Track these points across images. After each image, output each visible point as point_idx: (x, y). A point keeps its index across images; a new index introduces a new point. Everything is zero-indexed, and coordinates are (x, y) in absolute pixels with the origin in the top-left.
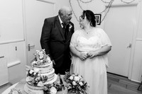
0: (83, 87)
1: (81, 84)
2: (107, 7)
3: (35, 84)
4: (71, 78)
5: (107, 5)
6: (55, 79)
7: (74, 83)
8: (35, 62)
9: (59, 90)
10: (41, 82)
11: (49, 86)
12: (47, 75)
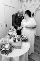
0: (27, 40)
1: (26, 39)
2: (36, 10)
3: (11, 38)
4: (23, 36)
5: (37, 9)
6: (17, 36)
7: (24, 38)
8: (10, 30)
9: (19, 40)
10: (13, 37)
11: (15, 39)
12: (15, 35)
